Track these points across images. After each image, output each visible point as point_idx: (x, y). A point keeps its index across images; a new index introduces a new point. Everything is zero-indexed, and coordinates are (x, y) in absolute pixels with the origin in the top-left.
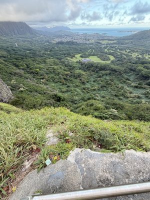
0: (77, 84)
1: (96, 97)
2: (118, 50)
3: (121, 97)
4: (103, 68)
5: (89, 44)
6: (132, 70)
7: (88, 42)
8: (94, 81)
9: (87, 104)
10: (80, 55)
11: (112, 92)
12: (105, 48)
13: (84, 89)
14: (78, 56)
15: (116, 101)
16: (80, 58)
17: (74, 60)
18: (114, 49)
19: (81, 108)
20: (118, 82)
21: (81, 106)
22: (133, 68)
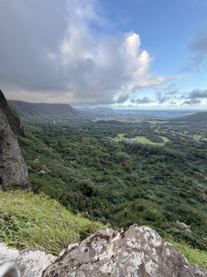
0: (119, 171)
1: (148, 195)
2: (173, 131)
3: (192, 200)
4: (154, 152)
5: (135, 124)
7: (133, 122)
8: (143, 169)
9: (133, 206)
10: (123, 135)
11: (174, 188)
12: (155, 128)
13: (128, 179)
14: (121, 136)
15: (184, 205)
16: (124, 138)
17: (116, 140)
18: (167, 130)
19: (122, 212)
20: (181, 173)
21: (123, 209)
22: (200, 154)
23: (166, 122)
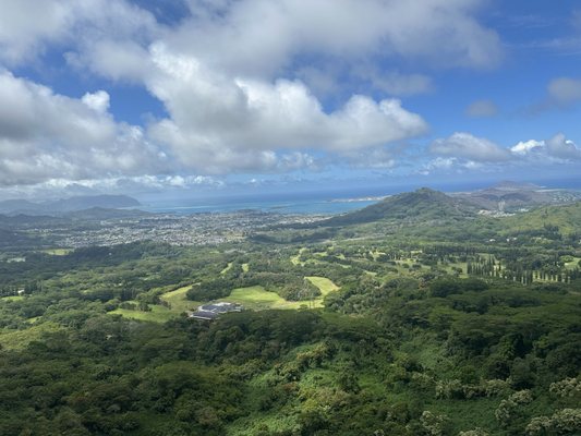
2: (342, 257)
6: (415, 323)
7: (218, 240)
10: (183, 291)
16: (187, 305)
18: (324, 254)
23: (321, 230)
